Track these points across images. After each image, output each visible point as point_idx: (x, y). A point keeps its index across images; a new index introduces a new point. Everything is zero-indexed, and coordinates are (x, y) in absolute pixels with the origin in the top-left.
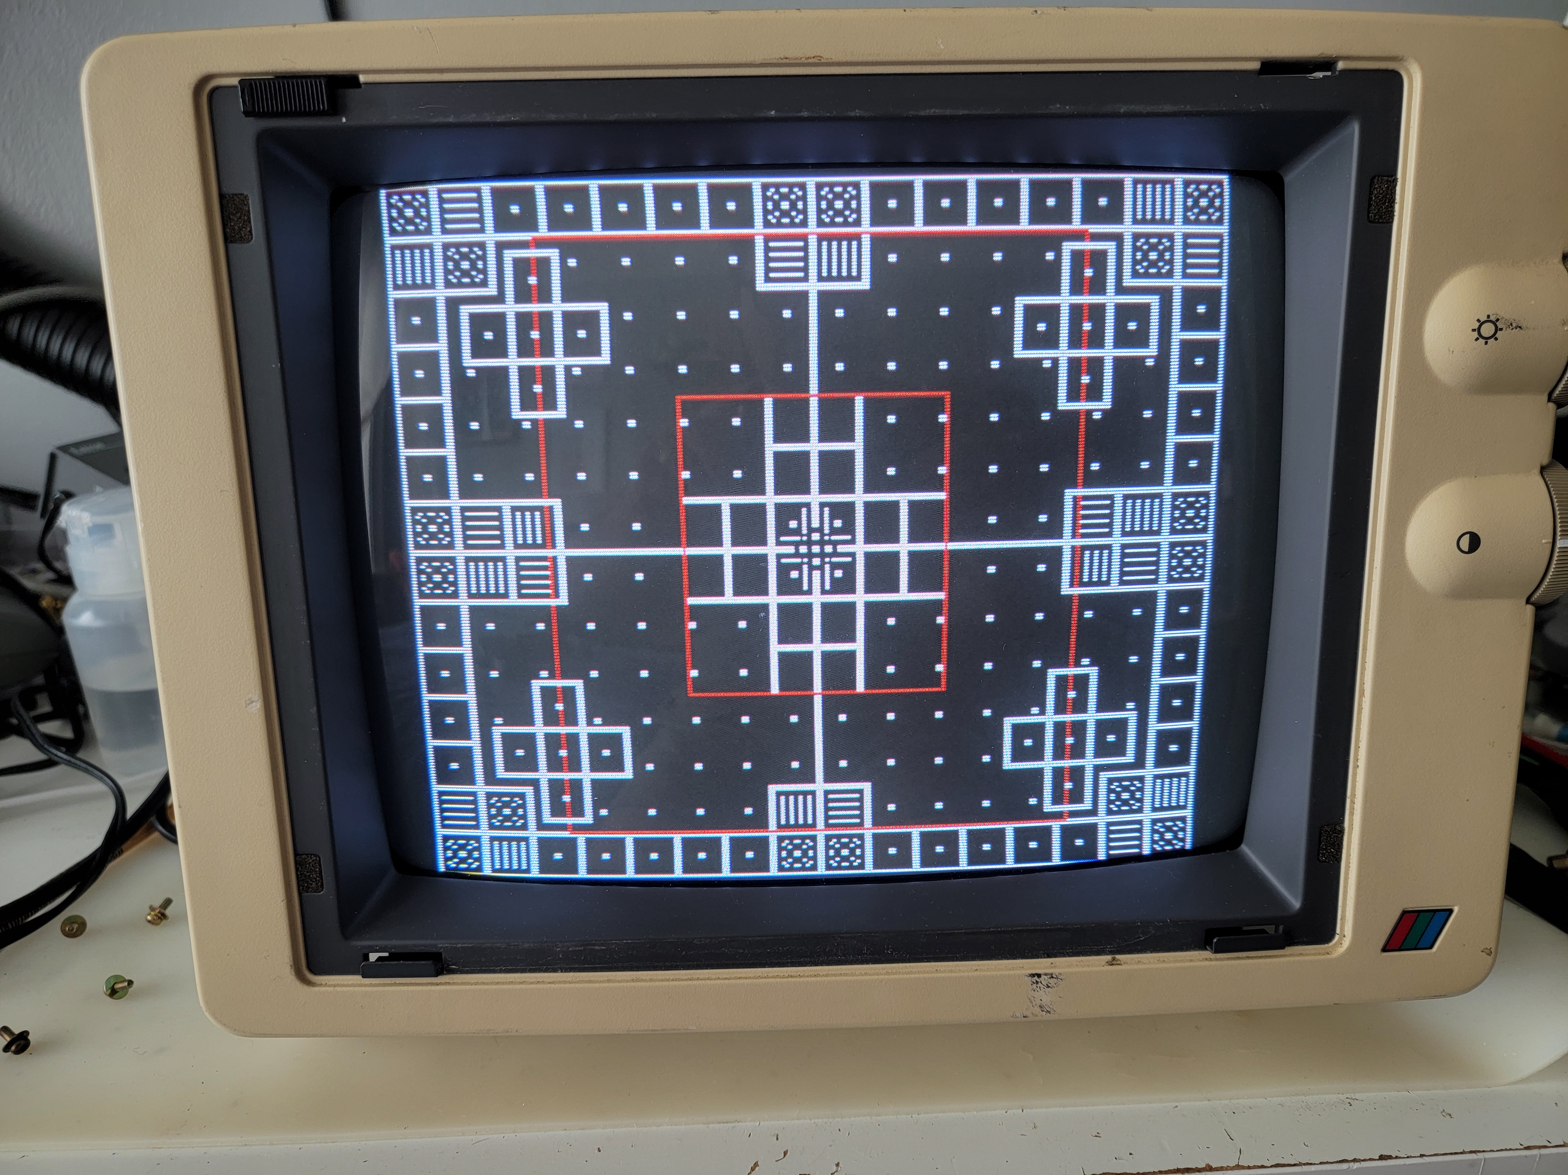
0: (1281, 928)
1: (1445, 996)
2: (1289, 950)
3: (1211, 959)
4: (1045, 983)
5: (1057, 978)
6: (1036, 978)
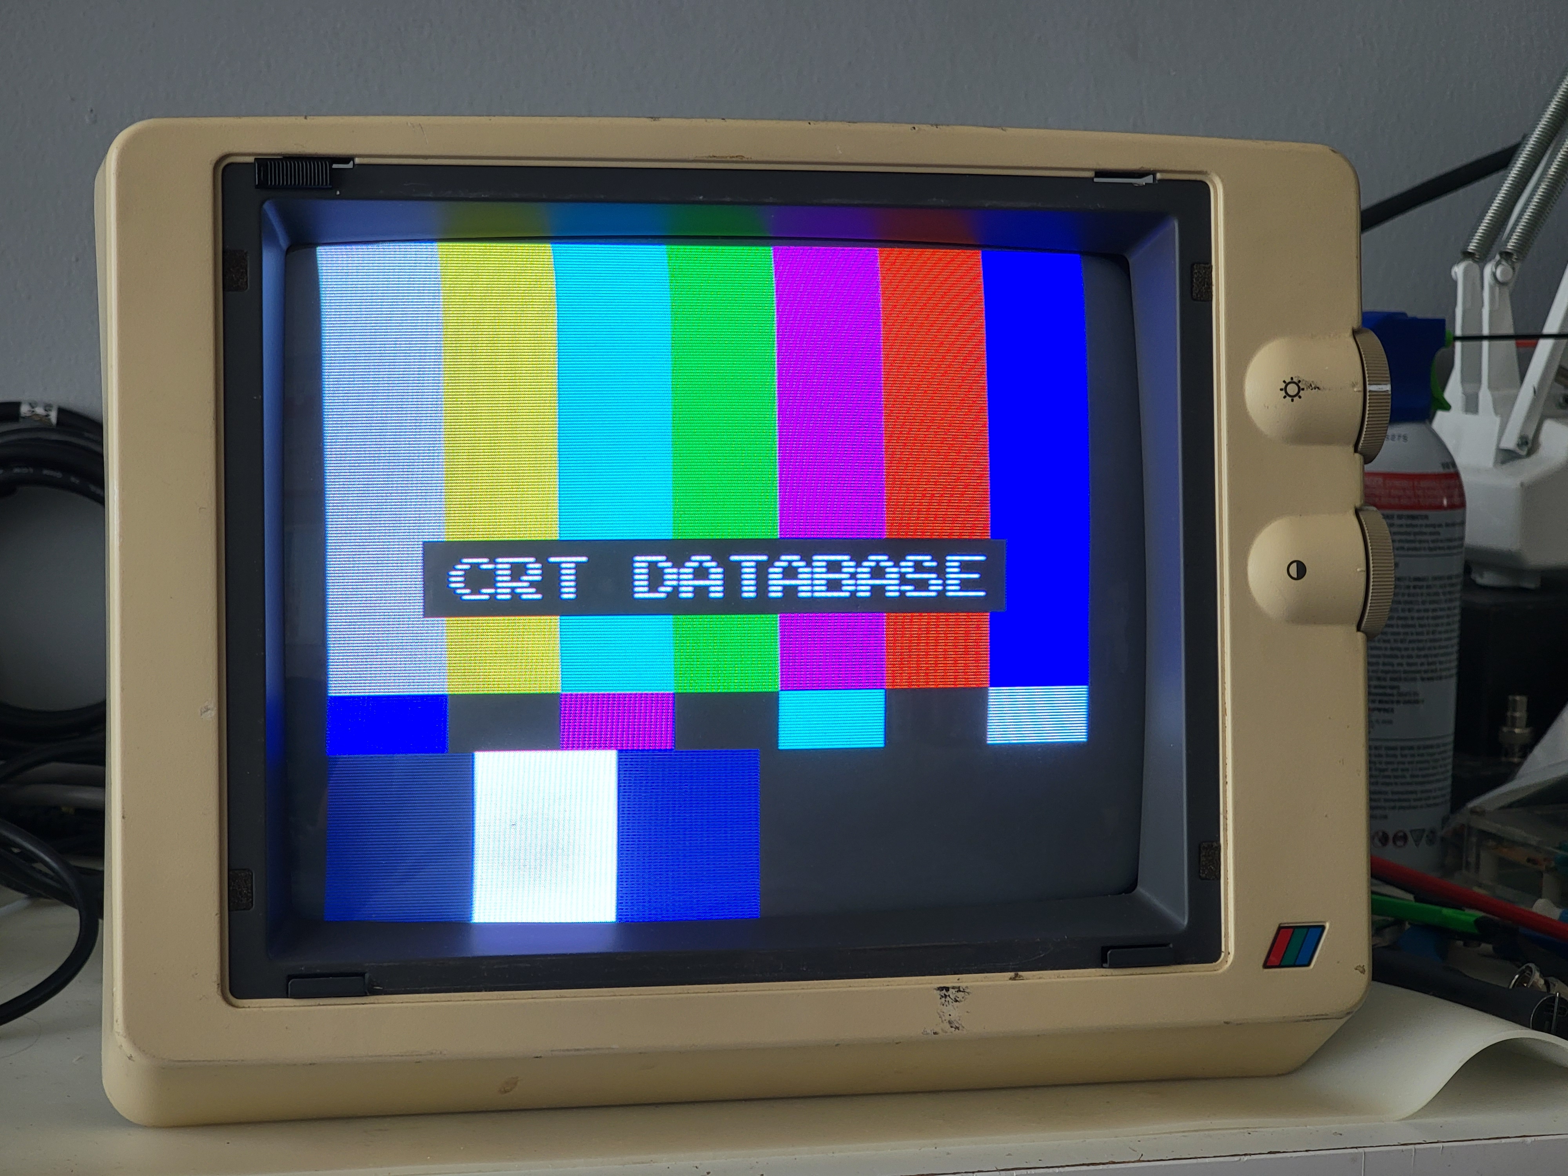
2: (1179, 968)
3: (1107, 975)
4: (953, 996)
5: (964, 991)
6: (944, 991)
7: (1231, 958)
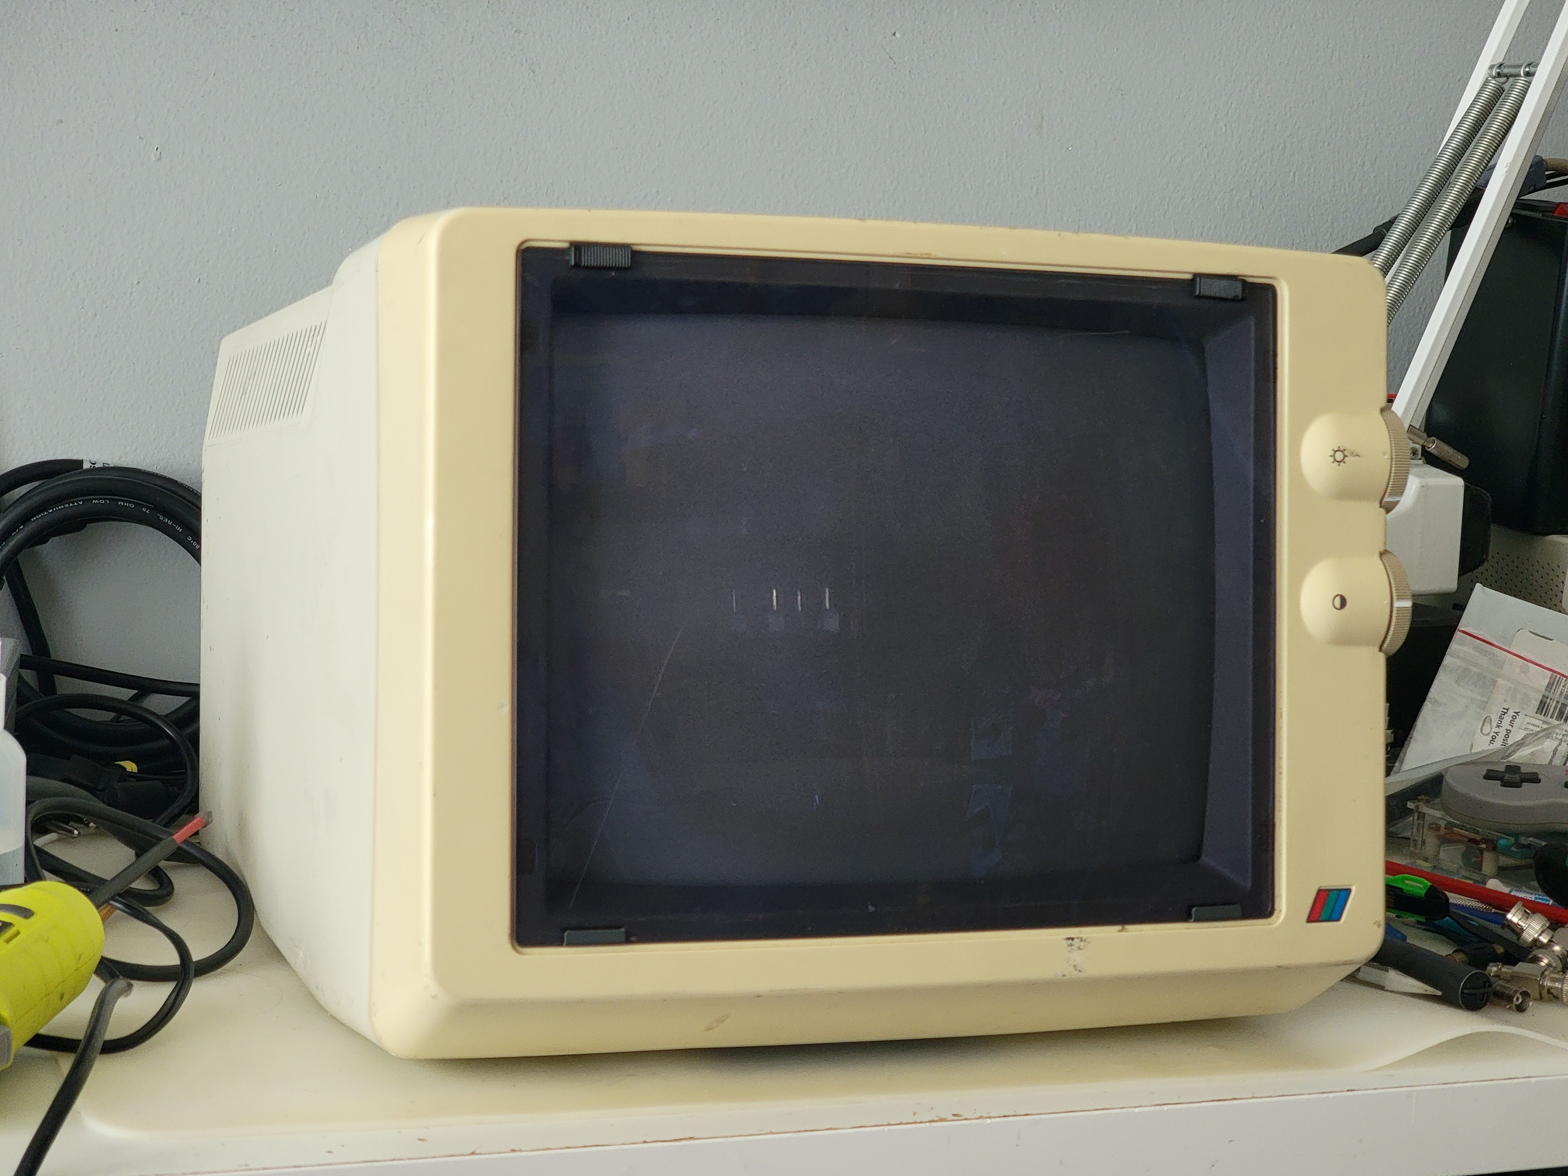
2: (1244, 922)
3: (1191, 928)
4: (1077, 945)
5: (1085, 941)
6: (1070, 941)
7: (1283, 916)
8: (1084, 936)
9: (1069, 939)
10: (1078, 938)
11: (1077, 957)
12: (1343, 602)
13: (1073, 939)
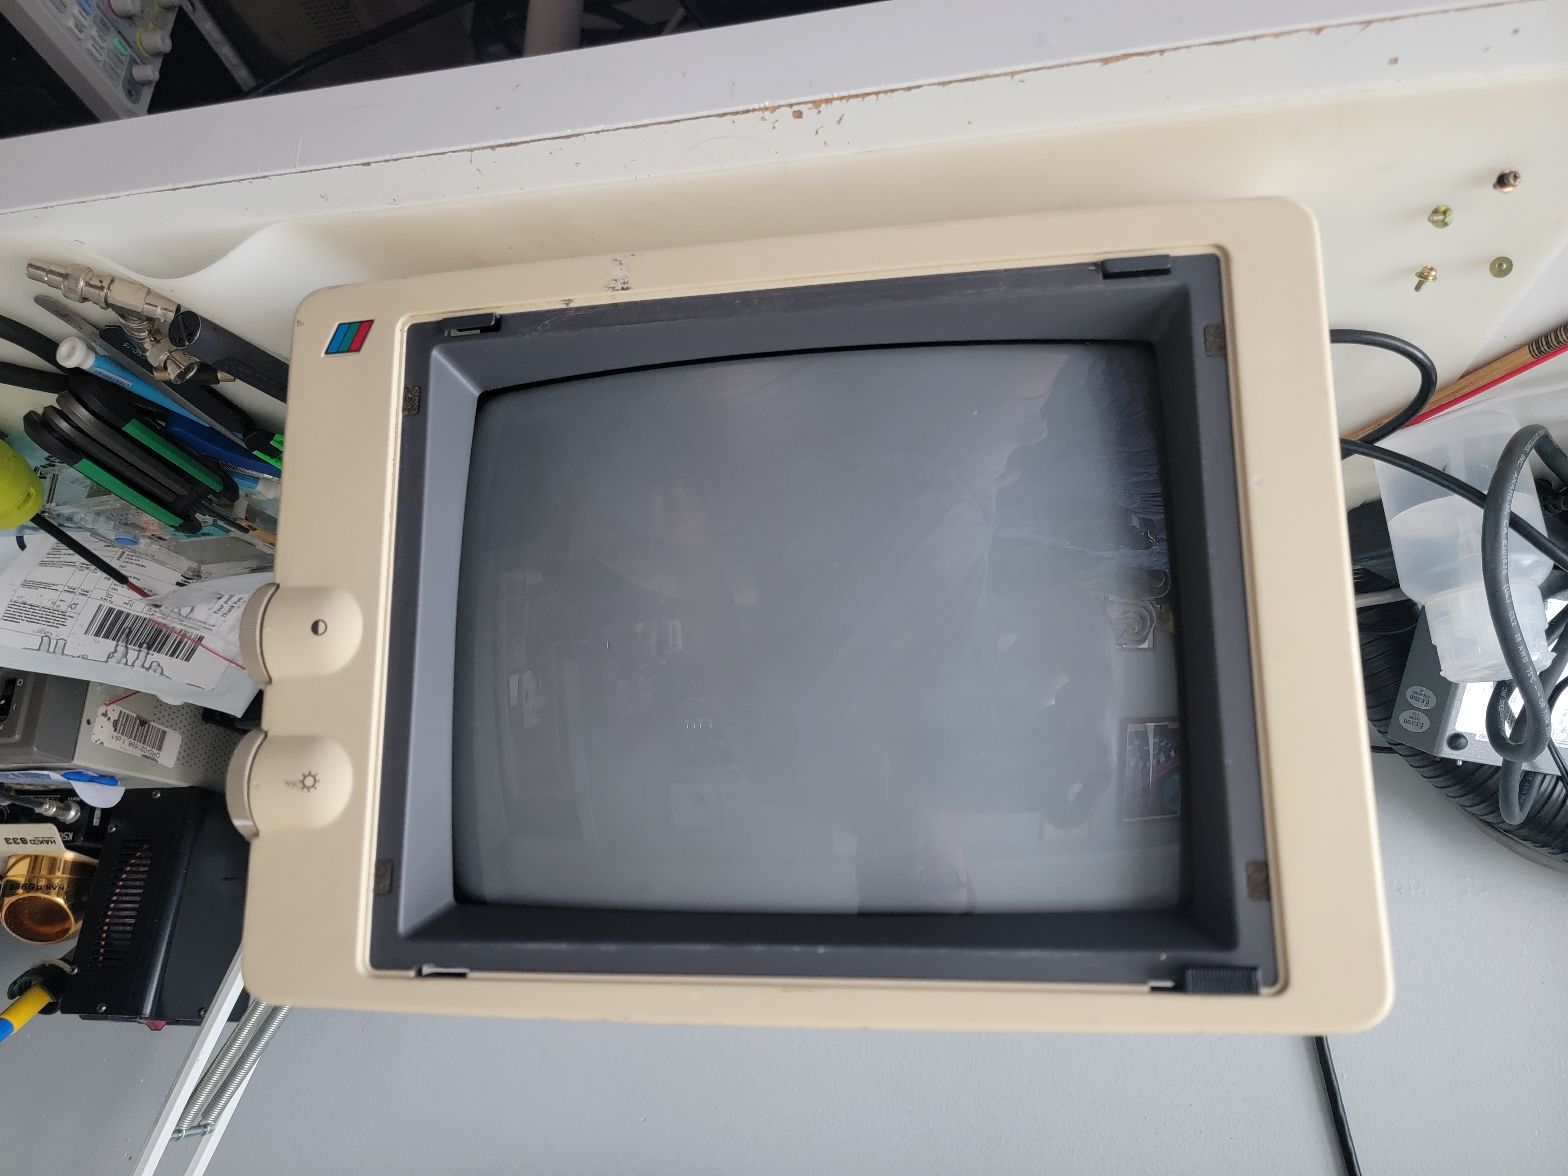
0: (446, 334)
1: (329, 288)
2: (439, 318)
3: (496, 307)
4: (618, 283)
5: (610, 288)
6: (625, 287)
7: (399, 326)
8: (610, 293)
9: (627, 289)
10: (618, 290)
11: (618, 272)
12: (315, 628)
13: (623, 289)
